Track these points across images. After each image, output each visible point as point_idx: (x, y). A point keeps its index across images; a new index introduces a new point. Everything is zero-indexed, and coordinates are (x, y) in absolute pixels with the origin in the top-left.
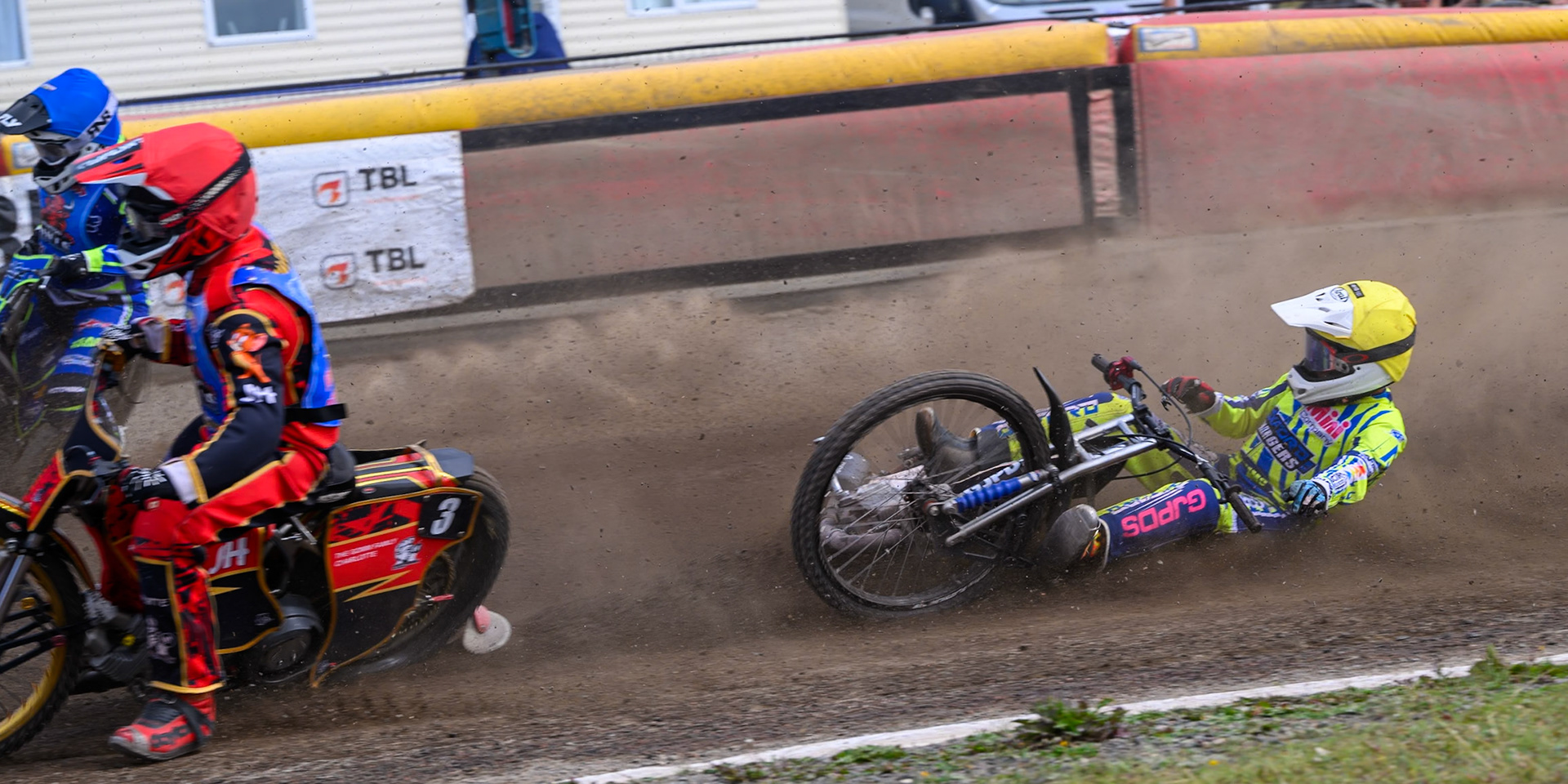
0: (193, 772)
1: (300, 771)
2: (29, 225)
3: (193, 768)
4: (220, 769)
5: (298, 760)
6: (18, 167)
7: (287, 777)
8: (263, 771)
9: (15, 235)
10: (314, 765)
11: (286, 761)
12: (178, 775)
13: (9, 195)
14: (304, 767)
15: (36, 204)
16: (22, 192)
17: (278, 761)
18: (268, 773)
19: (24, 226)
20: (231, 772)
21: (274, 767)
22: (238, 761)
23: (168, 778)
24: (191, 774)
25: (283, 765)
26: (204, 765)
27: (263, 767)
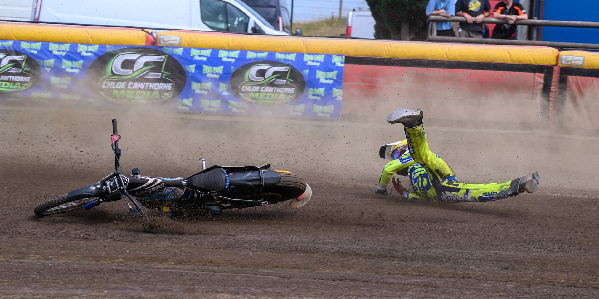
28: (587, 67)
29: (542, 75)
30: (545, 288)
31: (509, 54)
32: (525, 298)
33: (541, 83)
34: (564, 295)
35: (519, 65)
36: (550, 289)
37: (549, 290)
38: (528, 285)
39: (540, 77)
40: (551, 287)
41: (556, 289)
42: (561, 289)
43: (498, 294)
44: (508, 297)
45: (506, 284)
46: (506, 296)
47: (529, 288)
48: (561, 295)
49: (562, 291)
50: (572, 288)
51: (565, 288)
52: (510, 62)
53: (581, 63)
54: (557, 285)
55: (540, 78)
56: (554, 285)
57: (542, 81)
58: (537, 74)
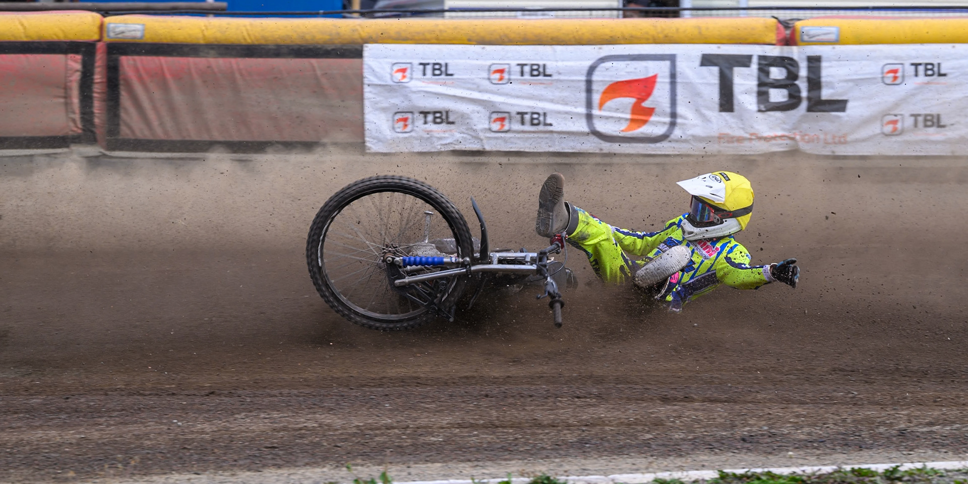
0: (888, 422)
1: (955, 430)
2: (806, 77)
3: (888, 420)
4: (904, 423)
5: (954, 422)
6: (803, 41)
7: (946, 433)
8: (931, 427)
9: (797, 82)
10: (964, 427)
11: (945, 423)
12: (878, 423)
13: (795, 57)
14: (957, 428)
15: (811, 65)
16: (804, 57)
17: (941, 422)
18: (935, 428)
19: (803, 77)
20: (911, 425)
21: (938, 425)
22: (916, 419)
23: (873, 424)
24: (887, 423)
25: (944, 425)
26: (894, 419)
27: (931, 424)
28: (149, 41)
29: (79, 57)
30: (93, 400)
31: (22, 25)
32: (60, 418)
33: (77, 71)
34: (123, 410)
35: (39, 43)
36: (101, 401)
37: (99, 403)
38: (65, 397)
39: (76, 61)
40: (103, 397)
41: (109, 401)
42: (118, 401)
43: (16, 416)
44: (33, 419)
45: (27, 399)
46: (28, 418)
47: (66, 402)
48: (118, 411)
49: (119, 403)
50: (136, 397)
51: (124, 398)
52: (25, 39)
53: (139, 34)
54: (111, 395)
55: (74, 62)
56: (106, 395)
57: (78, 66)
58: (70, 55)
